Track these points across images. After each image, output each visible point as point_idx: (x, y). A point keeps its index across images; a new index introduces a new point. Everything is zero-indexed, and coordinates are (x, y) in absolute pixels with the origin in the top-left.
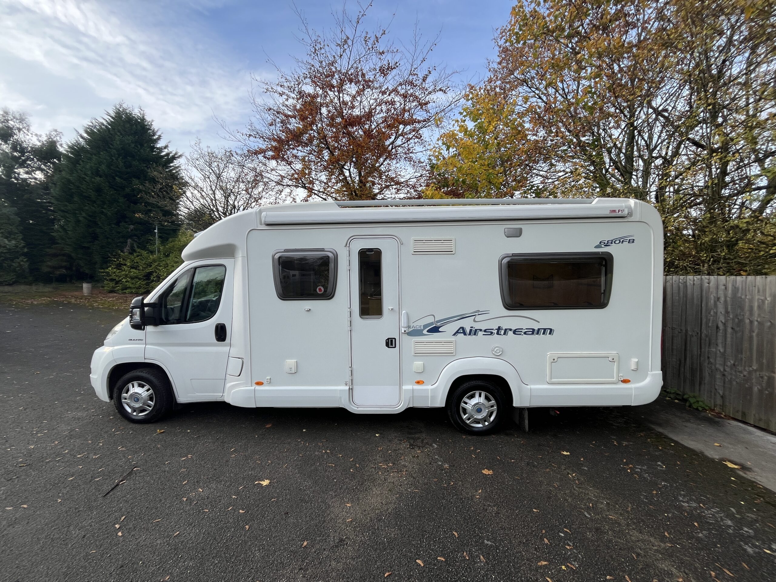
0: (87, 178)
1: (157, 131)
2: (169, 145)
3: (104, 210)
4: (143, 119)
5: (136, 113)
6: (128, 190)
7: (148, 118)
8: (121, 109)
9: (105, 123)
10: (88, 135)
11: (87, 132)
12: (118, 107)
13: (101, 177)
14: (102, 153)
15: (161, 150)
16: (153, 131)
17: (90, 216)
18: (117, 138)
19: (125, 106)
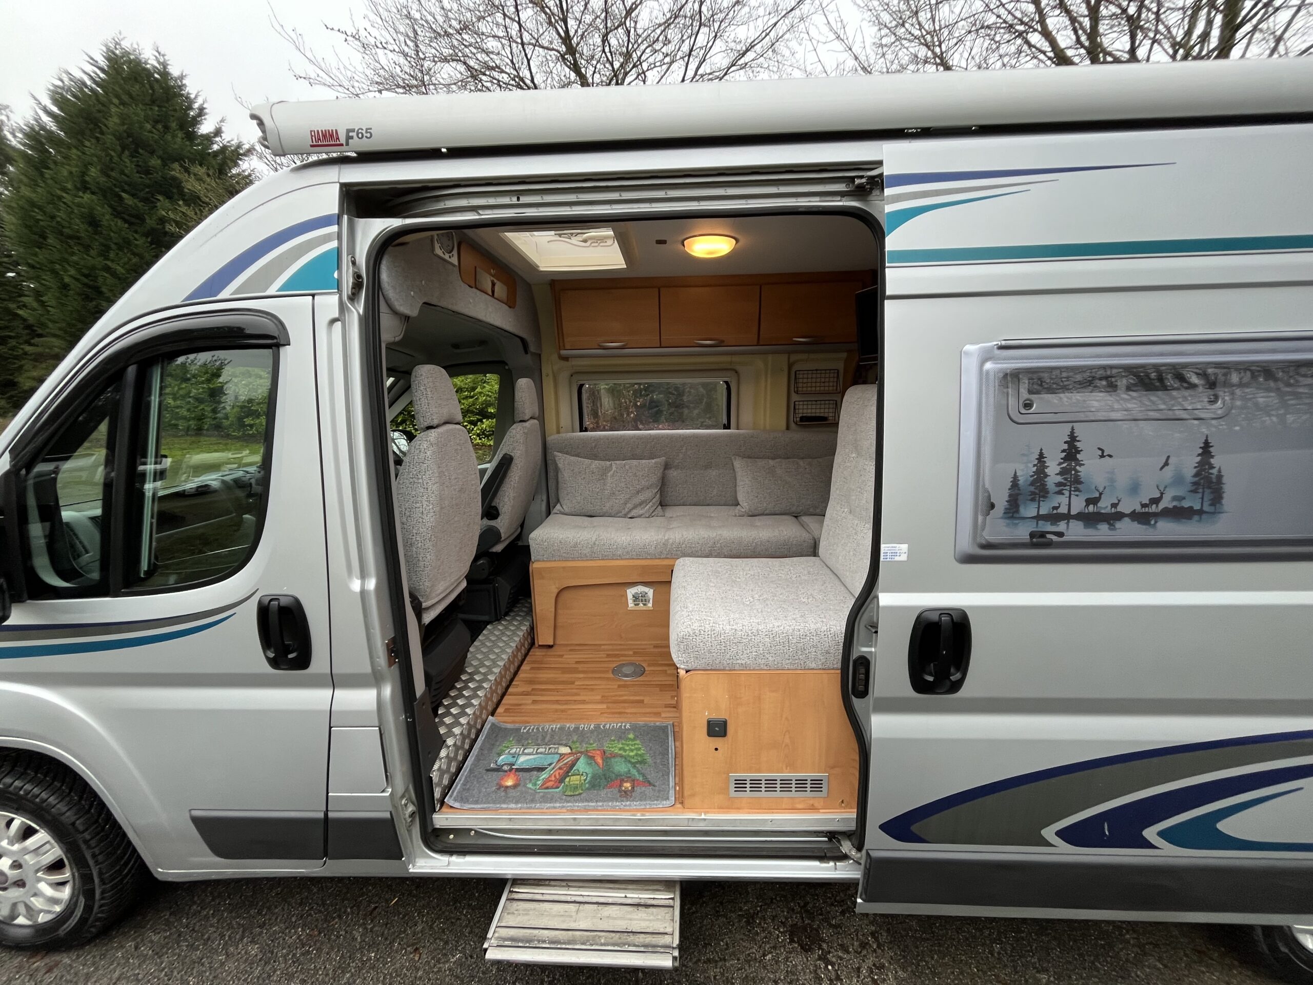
0: (67, 198)
1: (196, 97)
2: (223, 129)
3: (109, 263)
4: (165, 74)
5: (149, 58)
6: (151, 222)
7: (174, 71)
8: (117, 52)
9: (89, 83)
10: (61, 109)
11: (55, 102)
12: (112, 46)
13: (93, 193)
14: (87, 143)
15: (208, 139)
16: (187, 98)
17: (86, 276)
18: (113, 109)
19: (126, 44)
